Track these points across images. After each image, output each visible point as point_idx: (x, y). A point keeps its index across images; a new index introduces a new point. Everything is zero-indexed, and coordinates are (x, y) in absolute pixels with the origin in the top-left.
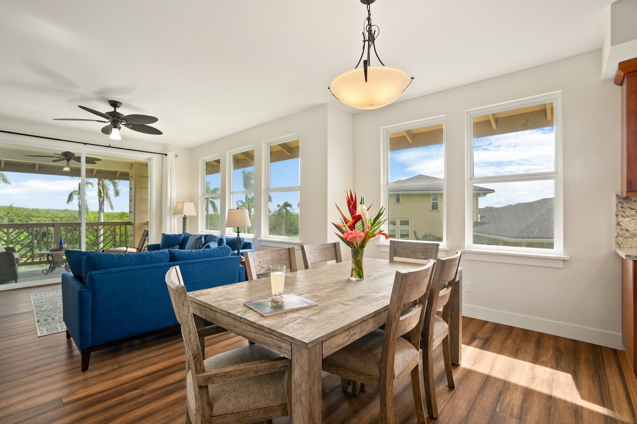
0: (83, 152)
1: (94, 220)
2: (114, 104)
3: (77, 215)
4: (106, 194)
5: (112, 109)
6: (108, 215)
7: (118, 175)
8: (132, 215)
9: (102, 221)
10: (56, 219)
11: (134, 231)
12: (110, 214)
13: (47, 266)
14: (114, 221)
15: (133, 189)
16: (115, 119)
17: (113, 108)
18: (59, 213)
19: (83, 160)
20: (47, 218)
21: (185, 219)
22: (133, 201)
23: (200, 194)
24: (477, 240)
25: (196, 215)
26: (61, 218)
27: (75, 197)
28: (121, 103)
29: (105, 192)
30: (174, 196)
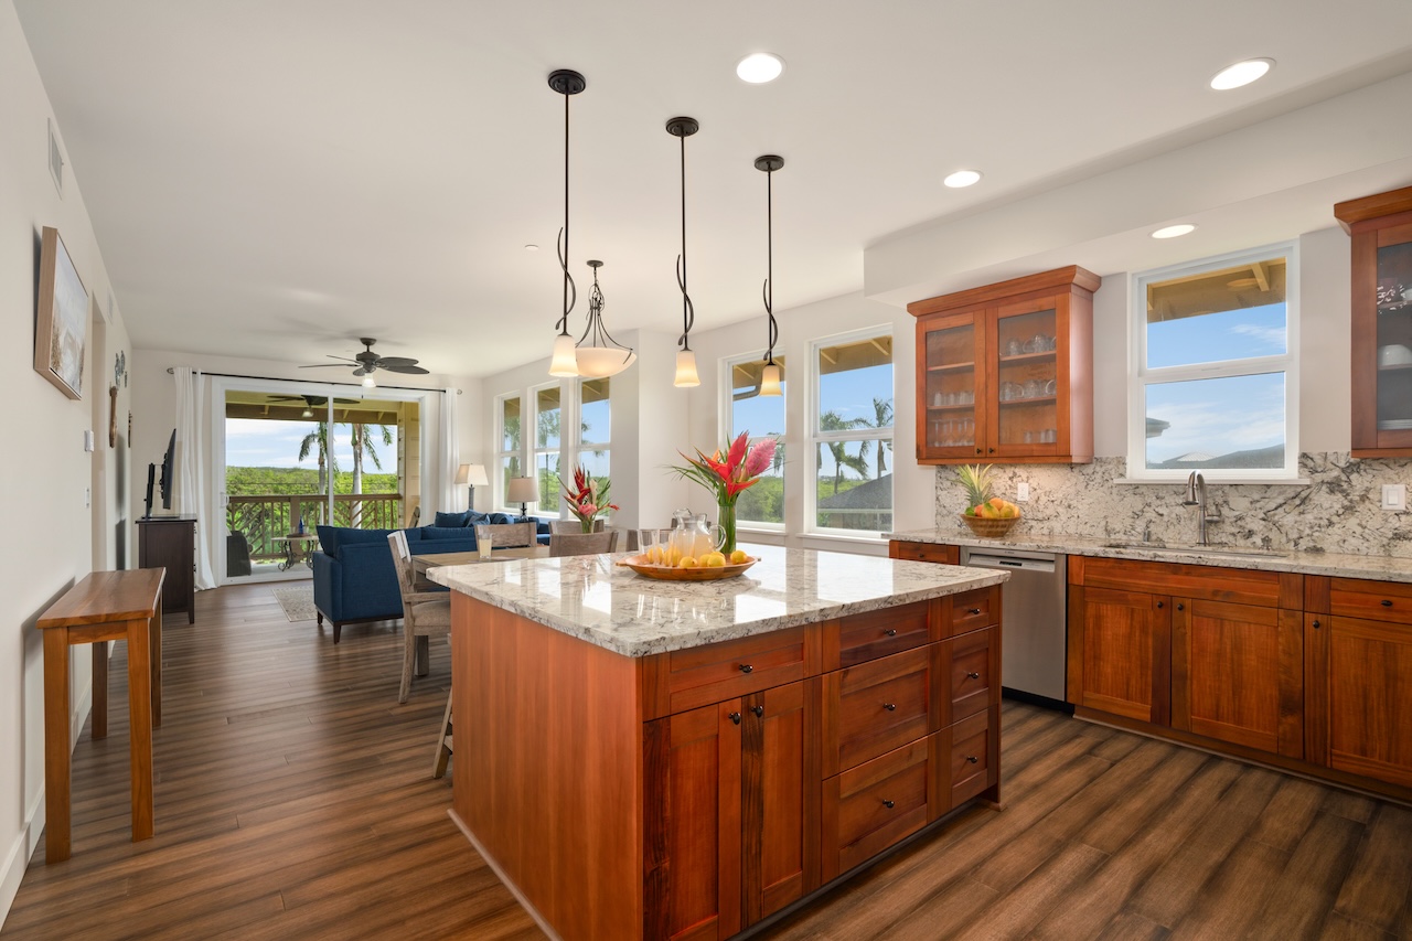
0: (331, 393)
1: (345, 491)
2: (367, 342)
3: (316, 479)
4: (366, 440)
5: (363, 349)
6: (370, 481)
7: (380, 416)
8: (402, 482)
9: (360, 493)
10: (280, 487)
11: (404, 509)
12: (373, 478)
13: (284, 561)
14: (381, 492)
15: (403, 440)
16: (368, 361)
17: (366, 347)
18: (285, 476)
19: (331, 401)
20: (265, 485)
21: (471, 490)
22: (403, 459)
23: (495, 451)
24: (823, 521)
25: (487, 484)
26: (288, 485)
27: (315, 447)
28: (375, 340)
29: (364, 436)
30: (457, 454)
